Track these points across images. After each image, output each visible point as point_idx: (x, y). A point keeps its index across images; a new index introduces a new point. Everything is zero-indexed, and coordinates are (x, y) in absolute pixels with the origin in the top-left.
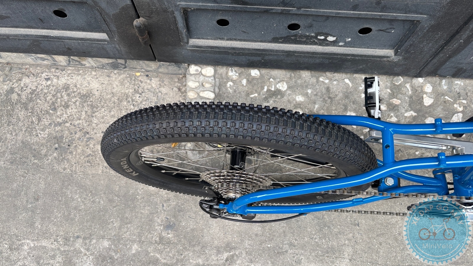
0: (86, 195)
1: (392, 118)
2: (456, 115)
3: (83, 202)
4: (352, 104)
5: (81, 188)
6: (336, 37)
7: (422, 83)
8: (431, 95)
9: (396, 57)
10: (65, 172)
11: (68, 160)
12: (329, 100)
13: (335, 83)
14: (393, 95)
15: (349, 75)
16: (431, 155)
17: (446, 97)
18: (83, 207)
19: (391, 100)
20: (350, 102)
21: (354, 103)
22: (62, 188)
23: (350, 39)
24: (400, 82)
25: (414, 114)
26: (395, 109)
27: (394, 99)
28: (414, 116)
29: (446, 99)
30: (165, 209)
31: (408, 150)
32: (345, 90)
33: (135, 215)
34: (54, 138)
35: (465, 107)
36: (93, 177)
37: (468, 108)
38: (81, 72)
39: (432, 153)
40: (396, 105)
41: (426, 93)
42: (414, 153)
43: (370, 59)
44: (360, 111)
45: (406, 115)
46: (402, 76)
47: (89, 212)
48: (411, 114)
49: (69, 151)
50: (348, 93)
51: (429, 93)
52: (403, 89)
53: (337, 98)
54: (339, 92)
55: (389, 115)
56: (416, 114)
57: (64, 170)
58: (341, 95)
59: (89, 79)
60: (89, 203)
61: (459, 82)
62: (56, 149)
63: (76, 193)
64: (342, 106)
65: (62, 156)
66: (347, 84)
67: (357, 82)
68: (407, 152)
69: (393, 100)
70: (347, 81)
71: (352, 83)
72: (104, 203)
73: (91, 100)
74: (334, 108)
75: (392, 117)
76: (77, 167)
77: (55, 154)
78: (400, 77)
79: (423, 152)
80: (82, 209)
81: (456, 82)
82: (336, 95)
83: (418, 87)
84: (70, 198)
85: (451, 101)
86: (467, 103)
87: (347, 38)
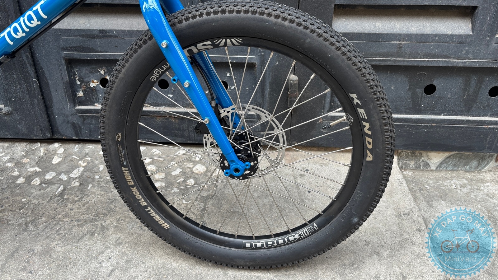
1: (15, 173)
2: (78, 169)
7: (57, 148)
8: (61, 156)
9: (6, 107)
14: (25, 156)
16: (39, 202)
17: (74, 156)
19: (21, 160)
24: (36, 147)
25: (38, 169)
26: (21, 166)
27: (25, 159)
28: (38, 171)
29: (73, 158)
31: (15, 197)
35: (88, 163)
37: (91, 163)
39: (40, 201)
40: (25, 163)
41: (57, 154)
42: (21, 200)
45: (29, 170)
46: (40, 143)
48: (35, 170)
51: (60, 154)
52: (36, 152)
55: (12, 170)
56: (41, 170)
61: (91, 147)
68: (13, 199)
75: (15, 171)
79: (31, 199)
81: (88, 147)
83: (53, 151)
85: (77, 159)
86: (91, 160)
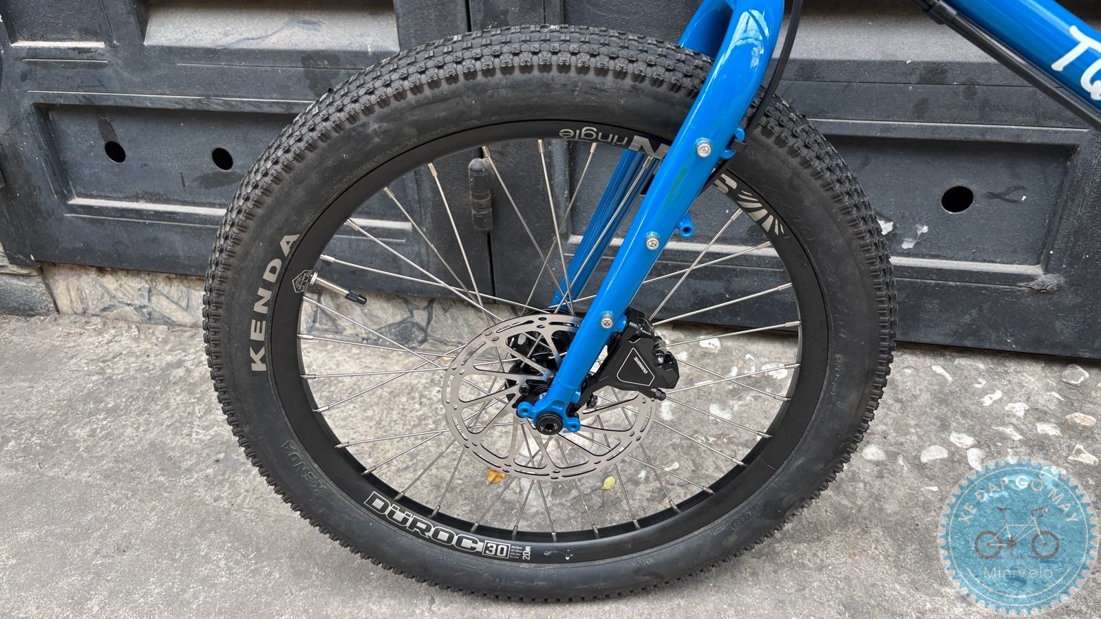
0: (244, 556)
1: (1083, 455)
3: (230, 569)
4: (958, 416)
5: (237, 539)
6: (892, 223)
9: (1049, 276)
10: (215, 504)
11: (233, 485)
12: (898, 406)
13: (908, 371)
14: (1069, 405)
15: (941, 360)
18: (224, 579)
19: (1068, 417)
20: (955, 412)
21: (964, 415)
22: (193, 535)
23: (925, 229)
24: (1082, 379)
26: (1084, 435)
27: (1076, 414)
30: (435, 609)
32: (936, 387)
33: (350, 612)
34: (222, 443)
36: (275, 521)
38: (329, 347)
40: (1085, 427)
43: (985, 288)
44: (986, 433)
46: (1084, 368)
47: (235, 594)
49: (242, 469)
50: (946, 395)
52: (1093, 394)
53: (918, 402)
54: (921, 390)
55: (1070, 448)
57: (215, 501)
58: (925, 397)
59: (342, 358)
60: (243, 572)
62: (218, 461)
63: (221, 549)
64: (933, 420)
65: (223, 474)
66: (940, 375)
67: (966, 373)
69: (1072, 415)
70: (938, 369)
71: (953, 374)
72: (280, 577)
73: (332, 389)
74: (912, 423)
75: (1079, 452)
76: (248, 499)
77: (210, 471)
78: (1080, 369)
80: (221, 583)
82: (916, 397)
84: (203, 557)
87: (917, 223)
